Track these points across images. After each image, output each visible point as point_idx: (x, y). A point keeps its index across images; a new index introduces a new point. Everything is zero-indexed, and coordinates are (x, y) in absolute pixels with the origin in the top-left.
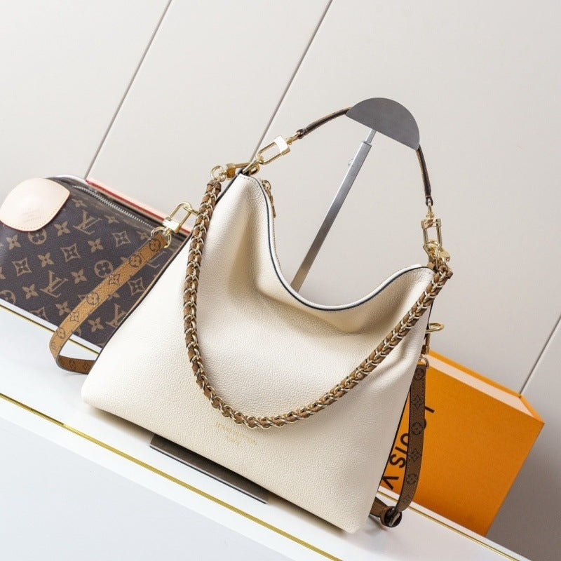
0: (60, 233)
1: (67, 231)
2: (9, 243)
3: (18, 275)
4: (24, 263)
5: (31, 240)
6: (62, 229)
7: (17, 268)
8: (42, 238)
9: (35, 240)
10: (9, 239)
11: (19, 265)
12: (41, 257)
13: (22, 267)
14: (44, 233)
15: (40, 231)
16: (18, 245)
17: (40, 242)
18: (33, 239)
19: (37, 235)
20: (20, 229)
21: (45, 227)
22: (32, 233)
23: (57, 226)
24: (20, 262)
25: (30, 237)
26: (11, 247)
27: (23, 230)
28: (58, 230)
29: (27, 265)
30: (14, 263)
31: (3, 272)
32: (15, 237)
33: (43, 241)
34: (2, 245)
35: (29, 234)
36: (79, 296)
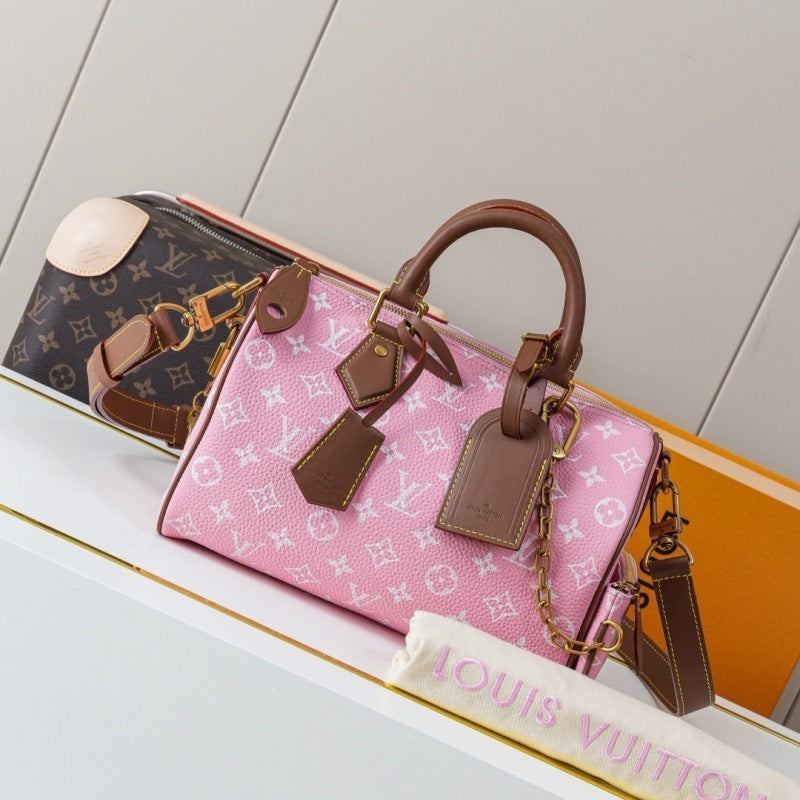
0: (136, 278)
1: (147, 275)
2: (62, 296)
3: (78, 341)
4: (85, 324)
5: (95, 290)
6: (140, 271)
7: (77, 332)
8: (110, 286)
9: (101, 289)
10: (62, 289)
11: (78, 327)
12: (109, 314)
13: (83, 329)
14: (114, 279)
15: (107, 275)
16: (76, 297)
17: (108, 292)
18: (98, 288)
19: (104, 282)
20: (78, 273)
21: (114, 270)
22: (97, 278)
23: (132, 267)
24: (81, 323)
25: (94, 285)
26: (66, 300)
27: (82, 274)
28: (133, 273)
29: (89, 327)
30: (71, 323)
31: (56, 339)
32: (72, 286)
33: (112, 291)
34: (52, 298)
35: (91, 280)
36: (168, 370)
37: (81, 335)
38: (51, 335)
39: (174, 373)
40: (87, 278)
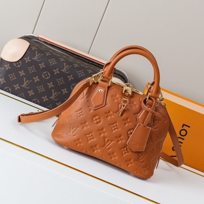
0: (27, 62)
1: (30, 61)
2: (6, 68)
3: (11, 80)
5: (15, 66)
6: (27, 60)
7: (11, 78)
8: (19, 64)
9: (17, 65)
10: (6, 66)
11: (11, 76)
12: (20, 72)
13: (12, 77)
14: (20, 62)
15: (18, 61)
16: (10, 68)
17: (19, 66)
18: (16, 65)
19: (17, 63)
20: (10, 61)
21: (20, 60)
23: (25, 59)
25: (15, 64)
26: (7, 69)
27: (11, 61)
28: (26, 60)
29: (14, 76)
31: (5, 80)
32: (9, 65)
33: (20, 66)
34: (3, 68)
35: (14, 63)
36: (37, 87)
37: (12, 78)
38: (3, 79)
39: (39, 88)
40: (13, 62)
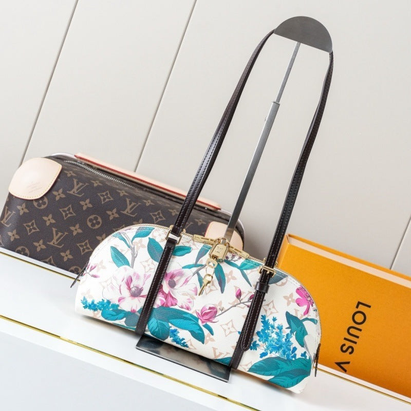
0: (57, 198)
1: (63, 196)
2: (19, 210)
3: (29, 234)
4: (32, 224)
5: (36, 206)
6: (59, 195)
7: (28, 229)
8: (44, 203)
9: (39, 205)
10: (19, 207)
11: (29, 226)
12: (45, 218)
13: (31, 227)
14: (46, 200)
15: (42, 198)
16: (26, 211)
17: (43, 207)
19: (41, 202)
20: (26, 198)
21: (45, 195)
22: (37, 200)
23: (55, 193)
24: (30, 224)
25: (35, 204)
26: (21, 213)
27: (29, 199)
28: (56, 196)
29: (35, 226)
30: (25, 225)
31: (17, 234)
32: (24, 205)
33: (45, 206)
34: (14, 212)
35: (34, 201)
36: (78, 245)
37: (30, 230)
38: (15, 232)
40: (32, 201)
